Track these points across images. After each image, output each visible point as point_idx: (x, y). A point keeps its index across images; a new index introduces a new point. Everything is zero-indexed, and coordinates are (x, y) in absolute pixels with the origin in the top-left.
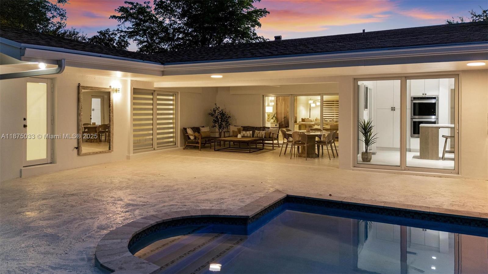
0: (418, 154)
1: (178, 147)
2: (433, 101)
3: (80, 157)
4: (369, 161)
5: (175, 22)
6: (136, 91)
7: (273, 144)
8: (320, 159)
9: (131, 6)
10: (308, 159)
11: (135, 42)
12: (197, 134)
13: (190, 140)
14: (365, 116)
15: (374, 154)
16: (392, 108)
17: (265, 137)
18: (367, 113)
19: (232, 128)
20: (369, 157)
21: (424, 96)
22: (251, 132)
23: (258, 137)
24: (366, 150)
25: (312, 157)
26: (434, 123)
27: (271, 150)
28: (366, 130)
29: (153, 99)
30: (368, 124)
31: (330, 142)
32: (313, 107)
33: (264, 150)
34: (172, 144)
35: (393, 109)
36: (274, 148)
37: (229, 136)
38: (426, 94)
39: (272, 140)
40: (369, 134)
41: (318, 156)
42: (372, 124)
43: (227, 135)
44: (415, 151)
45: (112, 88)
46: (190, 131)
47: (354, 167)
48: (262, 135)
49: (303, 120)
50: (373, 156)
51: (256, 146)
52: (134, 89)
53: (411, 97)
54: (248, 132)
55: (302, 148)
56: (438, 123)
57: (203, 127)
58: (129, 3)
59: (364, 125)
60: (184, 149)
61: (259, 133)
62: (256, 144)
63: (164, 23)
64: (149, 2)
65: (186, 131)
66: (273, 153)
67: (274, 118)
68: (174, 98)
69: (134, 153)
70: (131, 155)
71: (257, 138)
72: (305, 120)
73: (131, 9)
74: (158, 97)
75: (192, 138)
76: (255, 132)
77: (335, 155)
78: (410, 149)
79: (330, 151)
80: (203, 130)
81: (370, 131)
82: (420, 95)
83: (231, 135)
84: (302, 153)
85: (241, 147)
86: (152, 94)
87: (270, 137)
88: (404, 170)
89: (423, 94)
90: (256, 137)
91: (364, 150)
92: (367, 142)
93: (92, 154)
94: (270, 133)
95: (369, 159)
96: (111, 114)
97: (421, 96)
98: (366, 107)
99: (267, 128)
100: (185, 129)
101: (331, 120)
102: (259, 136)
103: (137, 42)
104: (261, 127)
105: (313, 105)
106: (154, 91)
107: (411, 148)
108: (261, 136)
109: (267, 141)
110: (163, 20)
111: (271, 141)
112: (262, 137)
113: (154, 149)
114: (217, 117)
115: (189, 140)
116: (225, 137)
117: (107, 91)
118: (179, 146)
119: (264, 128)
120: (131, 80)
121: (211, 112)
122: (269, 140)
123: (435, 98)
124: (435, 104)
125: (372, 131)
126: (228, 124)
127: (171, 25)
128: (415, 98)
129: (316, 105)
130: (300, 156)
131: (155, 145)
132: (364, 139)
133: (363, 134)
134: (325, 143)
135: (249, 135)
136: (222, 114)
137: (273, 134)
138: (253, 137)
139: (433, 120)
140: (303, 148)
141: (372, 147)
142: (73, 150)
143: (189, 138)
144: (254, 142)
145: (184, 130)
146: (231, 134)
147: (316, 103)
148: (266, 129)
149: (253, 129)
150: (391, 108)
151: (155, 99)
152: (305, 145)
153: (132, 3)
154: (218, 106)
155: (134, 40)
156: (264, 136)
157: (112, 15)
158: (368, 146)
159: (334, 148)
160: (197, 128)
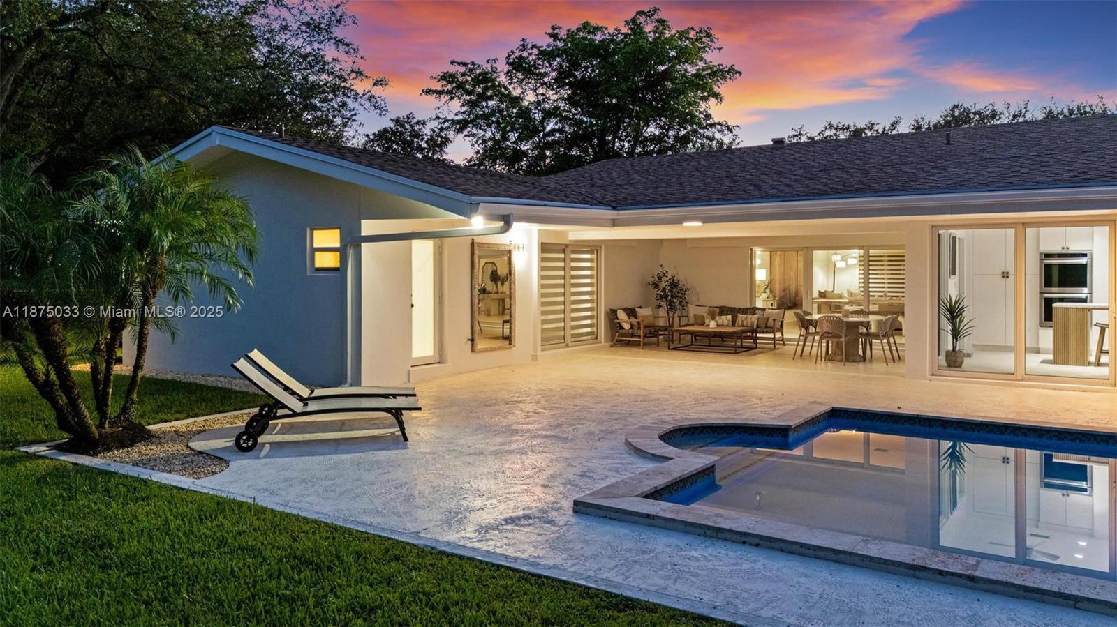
0: (1051, 357)
1: (601, 342)
2: (1083, 261)
3: (474, 355)
4: (960, 366)
5: (546, 99)
6: (545, 248)
7: (774, 339)
8: (868, 365)
9: (462, 69)
10: (847, 364)
11: (467, 138)
12: (634, 321)
13: (624, 331)
14: (952, 290)
15: (968, 355)
16: (1003, 273)
17: (757, 327)
18: (955, 283)
19: (692, 310)
20: (959, 360)
21: (1064, 251)
22: (729, 317)
23: (743, 326)
24: (954, 347)
25: (854, 361)
26: (1085, 300)
27: (771, 349)
28: (954, 313)
29: (564, 260)
30: (956, 302)
31: (886, 336)
32: (841, 269)
33: (758, 350)
34: (589, 337)
35: (1005, 275)
36: (777, 346)
37: (688, 325)
38: (1068, 248)
39: (773, 332)
40: (958, 320)
41: (864, 359)
42: (965, 303)
43: (684, 321)
44: (1046, 352)
45: (513, 243)
46: (622, 315)
47: (933, 375)
48: (752, 322)
49: (822, 295)
50: (965, 359)
51: (742, 342)
52: (542, 243)
53: (1041, 254)
54: (723, 317)
55: (834, 345)
56: (1091, 302)
57: (640, 307)
58: (459, 64)
59: (950, 304)
60: (611, 346)
61: (746, 318)
62: (742, 338)
63: (522, 100)
64: (495, 60)
65: (616, 315)
66: (775, 354)
67: (768, 291)
68: (594, 256)
69: (542, 350)
70: (539, 353)
71: (742, 328)
72: (827, 295)
73: (464, 74)
74: (573, 256)
75: (627, 326)
76: (736, 316)
77: (896, 358)
78: (1039, 348)
79: (888, 352)
80: (642, 312)
81: (961, 314)
82: (1057, 249)
83: (691, 322)
84: (835, 353)
85: (712, 344)
86: (564, 251)
87: (766, 327)
88: (1022, 380)
89: (1063, 248)
90: (739, 326)
91: (950, 348)
92: (956, 334)
93: (490, 351)
94: (768, 319)
95: (958, 363)
96: (513, 286)
97: (1059, 252)
98: (953, 272)
99: (760, 309)
100: (614, 312)
101: (882, 294)
102: (745, 324)
103: (470, 138)
104: (748, 309)
105: (841, 264)
106: (567, 246)
107: (1040, 346)
108: (749, 324)
109: (763, 333)
110: (523, 93)
111: (770, 333)
112: (752, 326)
113: (567, 346)
114: (664, 290)
115: (621, 331)
116: (680, 326)
117: (507, 248)
118: (603, 341)
119: (753, 310)
120: (539, 230)
121: (653, 280)
122: (767, 332)
123: (1085, 255)
124: (1085, 266)
125: (964, 314)
126: (684, 304)
127: (538, 103)
128: (1048, 256)
129: (847, 264)
130: (829, 358)
131: (568, 339)
132: (950, 328)
133: (949, 320)
134: (878, 336)
135: (725, 323)
136: (674, 284)
137: (774, 320)
138: (733, 325)
139: (1083, 296)
140: (838, 345)
141: (965, 344)
142: (466, 343)
143: (622, 328)
144: (740, 335)
145: (612, 313)
146: (692, 320)
147: (846, 261)
148: (757, 312)
149: (734, 312)
150: (1001, 273)
151: (568, 260)
152: (843, 340)
153: (465, 65)
154: (665, 269)
155: (465, 136)
156: (755, 324)
157: (425, 88)
158: (957, 341)
159: (894, 348)
160: (630, 309)
